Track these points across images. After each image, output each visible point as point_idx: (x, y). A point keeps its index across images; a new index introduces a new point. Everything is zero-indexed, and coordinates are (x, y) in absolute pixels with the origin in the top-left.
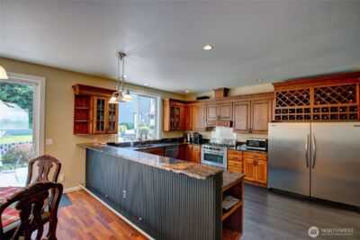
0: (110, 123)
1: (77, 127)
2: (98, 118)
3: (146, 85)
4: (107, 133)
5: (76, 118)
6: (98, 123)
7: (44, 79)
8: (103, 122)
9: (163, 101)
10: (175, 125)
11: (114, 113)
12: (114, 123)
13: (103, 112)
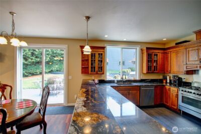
0: (99, 67)
1: (83, 70)
2: (92, 64)
3: (125, 40)
4: (97, 74)
5: (82, 65)
6: (92, 67)
7: (67, 46)
8: (94, 67)
9: (142, 50)
10: (153, 69)
11: (101, 61)
12: (101, 67)
13: (95, 61)
